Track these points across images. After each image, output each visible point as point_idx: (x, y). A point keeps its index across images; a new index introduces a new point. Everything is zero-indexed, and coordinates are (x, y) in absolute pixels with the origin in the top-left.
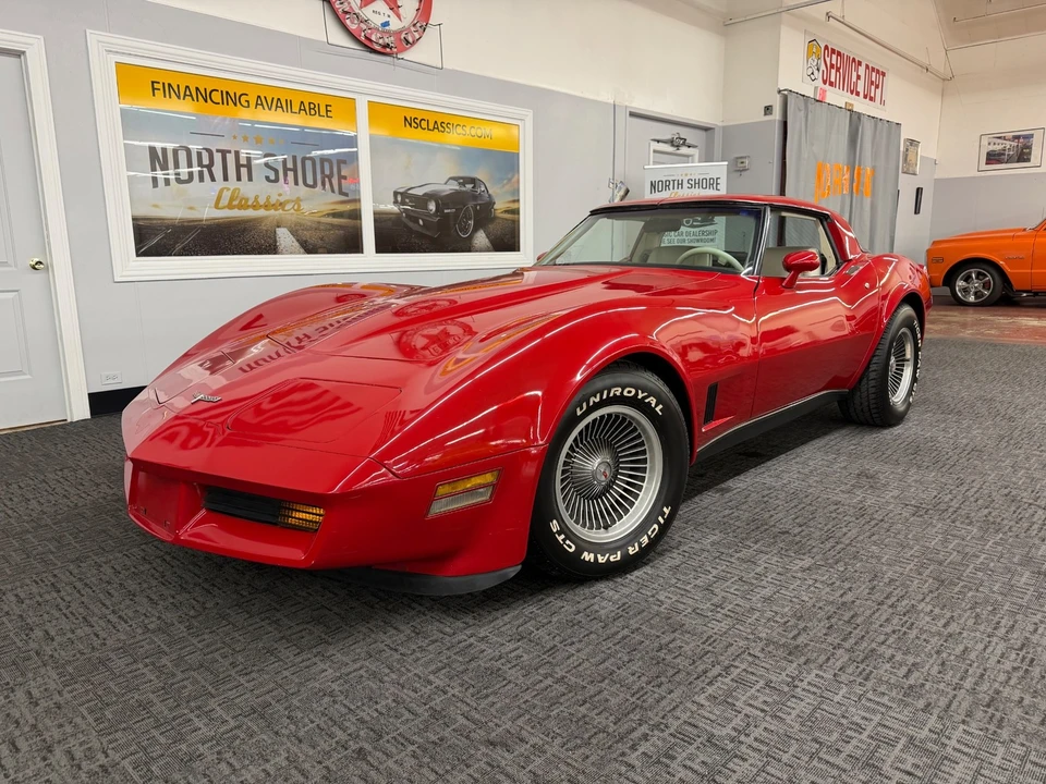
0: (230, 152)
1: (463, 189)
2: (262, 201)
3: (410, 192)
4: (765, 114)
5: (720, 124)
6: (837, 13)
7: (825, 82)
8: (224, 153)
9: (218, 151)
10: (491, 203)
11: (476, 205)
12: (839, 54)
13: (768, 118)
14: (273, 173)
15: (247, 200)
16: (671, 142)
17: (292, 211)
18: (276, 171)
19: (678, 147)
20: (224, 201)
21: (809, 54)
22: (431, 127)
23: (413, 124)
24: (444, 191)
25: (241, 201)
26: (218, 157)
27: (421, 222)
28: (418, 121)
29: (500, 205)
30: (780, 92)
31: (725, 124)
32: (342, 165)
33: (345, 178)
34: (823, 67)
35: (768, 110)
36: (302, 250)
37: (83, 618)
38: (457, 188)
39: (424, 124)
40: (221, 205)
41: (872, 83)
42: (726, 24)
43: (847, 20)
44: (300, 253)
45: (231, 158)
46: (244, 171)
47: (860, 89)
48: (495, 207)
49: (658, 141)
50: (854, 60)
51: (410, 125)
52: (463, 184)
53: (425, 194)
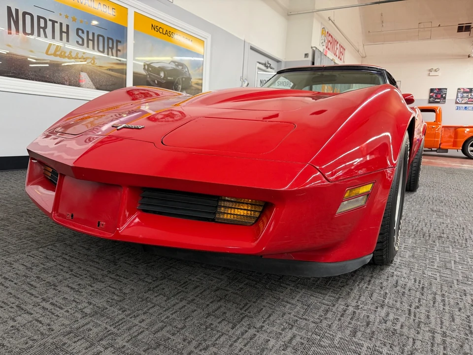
0: (57, 22)
1: (177, 68)
2: (74, 55)
3: (152, 65)
4: (305, 57)
5: (284, 60)
6: (332, 18)
7: (327, 47)
8: (54, 22)
9: (50, 20)
10: (190, 79)
11: (183, 78)
12: (332, 37)
13: (306, 59)
14: (81, 40)
15: (65, 53)
16: (265, 65)
17: (90, 64)
18: (83, 40)
19: (267, 67)
20: (52, 51)
21: (322, 34)
22: (164, 33)
23: (156, 29)
24: (168, 67)
25: (61, 53)
26: (50, 24)
27: (156, 82)
28: (158, 28)
29: (194, 80)
30: (312, 47)
31: (285, 60)
32: (119, 43)
33: (120, 51)
34: (326, 41)
35: (306, 55)
36: (94, 87)
37: (17, 306)
38: (175, 67)
39: (161, 30)
40: (49, 53)
41: (341, 52)
42: (289, 14)
43: (335, 22)
44: (92, 89)
45: (57, 26)
46: (64, 35)
47: (337, 54)
48: (192, 80)
49: (260, 63)
50: (336, 41)
51: (154, 29)
52: (177, 66)
53: (159, 67)
